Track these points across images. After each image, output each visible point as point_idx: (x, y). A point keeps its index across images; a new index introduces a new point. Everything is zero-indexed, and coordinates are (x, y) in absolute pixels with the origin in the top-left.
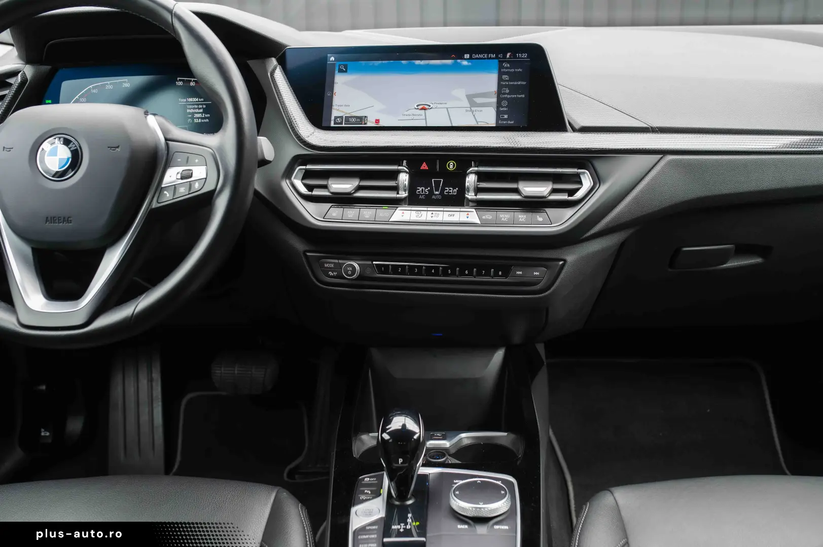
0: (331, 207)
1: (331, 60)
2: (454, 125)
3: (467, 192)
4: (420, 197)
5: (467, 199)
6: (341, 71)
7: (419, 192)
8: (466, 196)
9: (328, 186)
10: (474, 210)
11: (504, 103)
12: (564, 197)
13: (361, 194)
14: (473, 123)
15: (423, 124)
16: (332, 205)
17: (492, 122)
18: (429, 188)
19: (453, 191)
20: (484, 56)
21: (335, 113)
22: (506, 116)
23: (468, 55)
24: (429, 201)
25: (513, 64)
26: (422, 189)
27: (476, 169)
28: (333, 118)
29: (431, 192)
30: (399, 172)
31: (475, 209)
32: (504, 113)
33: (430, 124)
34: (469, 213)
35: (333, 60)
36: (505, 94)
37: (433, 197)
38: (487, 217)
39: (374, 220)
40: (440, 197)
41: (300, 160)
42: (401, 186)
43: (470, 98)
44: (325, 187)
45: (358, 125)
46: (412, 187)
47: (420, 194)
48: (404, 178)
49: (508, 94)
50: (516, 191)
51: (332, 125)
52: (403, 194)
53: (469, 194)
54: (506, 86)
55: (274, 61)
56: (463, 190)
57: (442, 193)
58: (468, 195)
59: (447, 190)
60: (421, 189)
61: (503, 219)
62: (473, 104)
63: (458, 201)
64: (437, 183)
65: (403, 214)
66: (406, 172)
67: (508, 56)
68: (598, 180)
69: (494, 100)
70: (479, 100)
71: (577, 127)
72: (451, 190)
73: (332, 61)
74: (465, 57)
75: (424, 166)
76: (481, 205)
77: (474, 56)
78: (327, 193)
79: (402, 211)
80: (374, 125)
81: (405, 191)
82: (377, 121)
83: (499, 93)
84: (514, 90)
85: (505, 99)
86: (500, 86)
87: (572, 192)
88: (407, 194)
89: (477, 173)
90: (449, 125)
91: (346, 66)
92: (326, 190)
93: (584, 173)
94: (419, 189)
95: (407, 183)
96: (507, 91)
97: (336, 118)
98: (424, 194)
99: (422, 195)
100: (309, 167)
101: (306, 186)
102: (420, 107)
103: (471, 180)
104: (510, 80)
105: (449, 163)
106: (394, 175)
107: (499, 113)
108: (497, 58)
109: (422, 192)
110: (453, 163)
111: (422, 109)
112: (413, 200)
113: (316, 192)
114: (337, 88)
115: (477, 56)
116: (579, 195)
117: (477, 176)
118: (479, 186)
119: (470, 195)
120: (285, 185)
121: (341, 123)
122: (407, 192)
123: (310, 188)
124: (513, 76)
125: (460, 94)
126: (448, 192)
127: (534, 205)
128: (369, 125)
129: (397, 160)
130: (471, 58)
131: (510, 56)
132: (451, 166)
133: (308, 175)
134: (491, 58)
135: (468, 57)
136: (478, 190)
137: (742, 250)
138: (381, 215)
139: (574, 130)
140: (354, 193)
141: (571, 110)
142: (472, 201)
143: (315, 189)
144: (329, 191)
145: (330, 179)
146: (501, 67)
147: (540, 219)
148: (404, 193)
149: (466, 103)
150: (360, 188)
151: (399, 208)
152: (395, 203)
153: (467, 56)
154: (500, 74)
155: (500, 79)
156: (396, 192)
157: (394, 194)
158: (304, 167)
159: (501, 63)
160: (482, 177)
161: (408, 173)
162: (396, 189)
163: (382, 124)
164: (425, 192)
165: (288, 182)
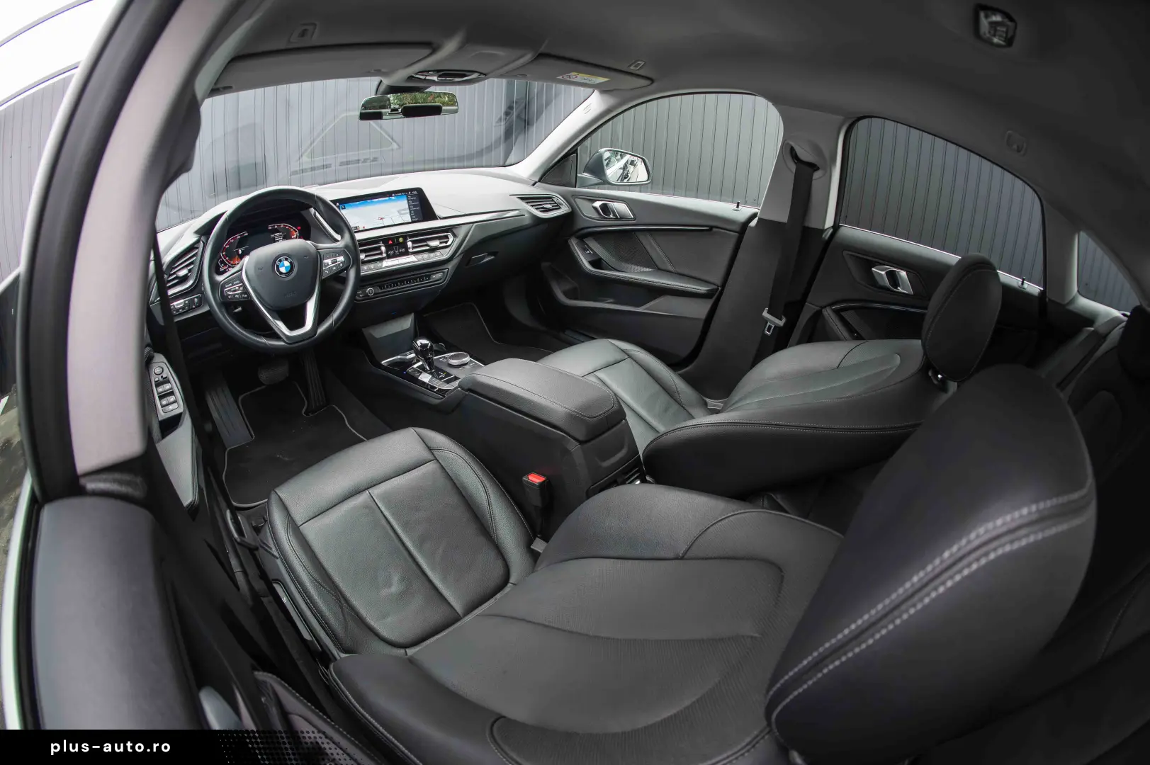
2: (395, 223)
3: (409, 249)
5: (410, 252)
6: (342, 209)
7: (391, 253)
11: (412, 212)
12: (444, 245)
14: (403, 222)
17: (410, 220)
19: (403, 250)
22: (414, 217)
24: (394, 256)
25: (412, 196)
27: (410, 239)
29: (394, 252)
30: (380, 246)
32: (413, 215)
33: (386, 225)
34: (413, 257)
35: (338, 204)
36: (411, 208)
37: (396, 254)
39: (376, 268)
40: (399, 253)
42: (383, 252)
45: (356, 230)
46: (387, 252)
48: (383, 249)
49: (413, 208)
50: (427, 245)
52: (384, 255)
54: (411, 205)
55: (313, 210)
56: (407, 248)
57: (399, 251)
60: (391, 251)
61: (427, 257)
62: (401, 214)
63: (406, 253)
64: (397, 248)
65: (387, 263)
66: (383, 246)
67: (409, 193)
68: (455, 236)
69: (408, 211)
70: (403, 212)
71: (442, 217)
74: (393, 196)
75: (390, 242)
76: (414, 253)
80: (363, 229)
81: (385, 253)
82: (364, 227)
83: (409, 208)
84: (414, 206)
85: (412, 210)
86: (409, 206)
87: (446, 242)
88: (386, 255)
89: (411, 241)
91: (345, 206)
93: (449, 235)
95: (385, 250)
103: (410, 244)
104: (412, 203)
105: (400, 239)
106: (379, 248)
107: (411, 216)
108: (405, 194)
110: (402, 239)
111: (381, 219)
112: (389, 257)
115: (397, 195)
116: (449, 243)
118: (413, 246)
119: (411, 250)
124: (413, 201)
125: (394, 210)
126: (401, 251)
127: (433, 250)
128: (361, 229)
129: (377, 242)
130: (395, 196)
134: (402, 195)
136: (413, 248)
137: (490, 254)
138: (379, 265)
139: (441, 219)
140: (364, 259)
141: (438, 211)
142: (412, 252)
146: (407, 198)
147: (438, 255)
149: (397, 213)
150: (366, 256)
151: (385, 261)
152: (381, 260)
154: (408, 201)
155: (408, 203)
157: (381, 256)
160: (413, 242)
161: (385, 246)
162: (381, 253)
163: (366, 228)
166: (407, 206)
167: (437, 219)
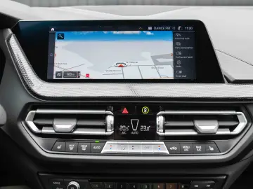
1: (52, 30)
2: (144, 78)
3: (157, 130)
4: (123, 133)
5: (158, 135)
6: (59, 38)
7: (122, 129)
8: (157, 132)
9: (54, 126)
10: (163, 143)
11: (179, 62)
12: (227, 132)
13: (78, 132)
14: (158, 77)
15: (120, 77)
16: (57, 140)
17: (171, 76)
18: (129, 126)
19: (147, 128)
20: (162, 28)
21: (56, 69)
22: (180, 72)
24: (129, 137)
25: (184, 34)
26: (124, 127)
27: (163, 112)
28: (55, 73)
29: (131, 130)
30: (106, 115)
32: (179, 69)
33: (126, 77)
34: (160, 145)
35: (54, 30)
36: (178, 56)
37: (132, 133)
38: (174, 149)
39: (89, 152)
40: (137, 133)
42: (109, 125)
43: (154, 58)
44: (51, 126)
45: (73, 78)
46: (116, 126)
48: (110, 120)
49: (181, 56)
50: (193, 128)
51: (54, 78)
52: (110, 132)
54: (179, 50)
55: (9, 31)
56: (154, 126)
57: (138, 130)
59: (142, 127)
60: (122, 127)
61: (185, 150)
62: (156, 63)
63: (151, 136)
64: (135, 123)
65: (111, 147)
66: (111, 115)
67: (179, 29)
68: (251, 119)
69: (172, 60)
70: (160, 60)
71: (231, 80)
72: (145, 127)
75: (125, 111)
76: (167, 139)
77: (155, 28)
78: (53, 132)
79: (110, 145)
80: (85, 78)
81: (112, 129)
82: (88, 75)
83: (175, 55)
84: (185, 53)
85: (179, 59)
86: (175, 50)
87: (232, 128)
88: (113, 132)
89: (164, 115)
90: (140, 78)
91: (63, 35)
92: (52, 128)
93: (240, 114)
95: (113, 123)
96: (180, 54)
97: (57, 73)
99: (124, 131)
100: (39, 111)
101: (37, 125)
102: (118, 65)
103: (160, 120)
104: (181, 46)
106: (103, 117)
107: (175, 70)
108: (171, 30)
109: (124, 129)
111: (120, 66)
112: (117, 136)
113: (45, 130)
114: (57, 51)
115: (157, 28)
116: (237, 131)
117: (164, 118)
118: (166, 125)
119: (160, 132)
120: (21, 126)
121: (61, 77)
123: (40, 127)
124: (184, 43)
125: (147, 55)
126: (143, 129)
128: (82, 78)
130: (153, 30)
133: (37, 117)
134: (167, 30)
136: (166, 128)
138: (94, 148)
139: (229, 82)
140: (74, 131)
141: (227, 67)
142: (162, 136)
143: (44, 128)
144: (54, 130)
145: (55, 120)
146: (174, 36)
147: (212, 149)
149: (151, 62)
150: (77, 127)
151: (108, 142)
152: (104, 138)
153: (150, 28)
154: (174, 42)
155: (175, 45)
157: (103, 131)
158: (34, 112)
159: (174, 33)
160: (167, 118)
161: (114, 116)
162: (104, 127)
163: (92, 77)
164: (126, 129)
165: (23, 123)
166: (171, 51)
167: (223, 82)
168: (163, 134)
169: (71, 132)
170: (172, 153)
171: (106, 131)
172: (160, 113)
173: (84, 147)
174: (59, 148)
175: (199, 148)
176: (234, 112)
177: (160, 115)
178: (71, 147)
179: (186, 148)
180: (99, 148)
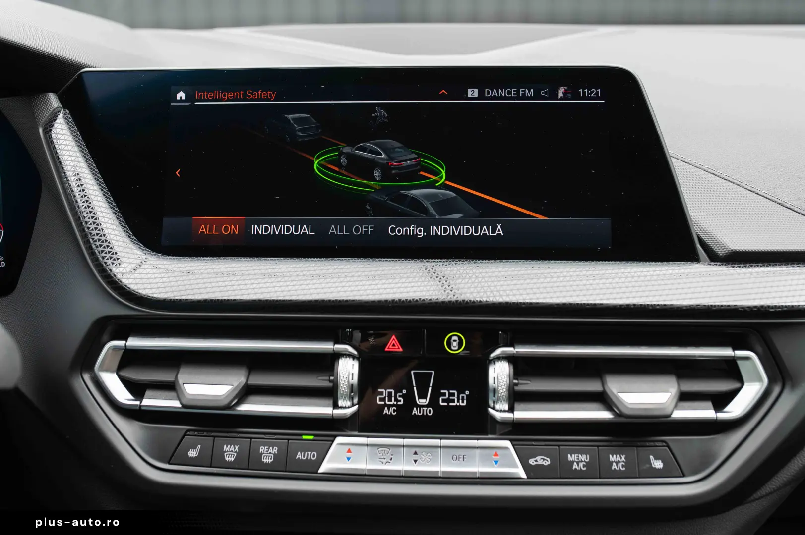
0: (185, 435)
1: (178, 98)
3: (491, 404)
4: (386, 411)
5: (493, 419)
7: (383, 399)
8: (490, 410)
9: (177, 388)
10: (507, 444)
12: (706, 412)
13: (251, 407)
16: (189, 430)
18: (404, 391)
19: (459, 398)
20: (509, 93)
23: (476, 90)
24: (405, 423)
26: (390, 394)
27: (510, 350)
29: (410, 402)
30: (336, 356)
31: (511, 440)
34: (499, 452)
35: (183, 98)
37: (415, 411)
38: (540, 462)
39: (284, 469)
40: (429, 412)
41: (109, 329)
42: (343, 387)
44: (170, 387)
46: (366, 390)
47: (386, 405)
48: (348, 370)
50: (602, 399)
52: (347, 408)
53: (498, 407)
55: (54, 101)
57: (433, 403)
58: (493, 408)
59: (444, 394)
60: (385, 392)
61: (575, 466)
63: (472, 421)
64: (423, 380)
65: (349, 455)
66: (350, 355)
67: (561, 94)
71: (721, 252)
72: (453, 395)
73: (181, 101)
74: (469, 95)
75: (393, 345)
77: (488, 93)
78: (175, 404)
79: (347, 448)
81: (352, 399)
87: (721, 401)
88: (355, 408)
89: (510, 358)
92: (173, 394)
93: (747, 358)
94: (382, 393)
95: (354, 380)
98: (393, 405)
99: (389, 406)
100: (134, 342)
101: (129, 385)
103: (499, 374)
105: (450, 338)
106: (328, 362)
108: (537, 97)
109: (390, 400)
110: (460, 338)
113: (151, 401)
115: (495, 92)
116: (736, 409)
117: (512, 367)
118: (516, 388)
119: (500, 411)
120: (83, 385)
122: (356, 401)
123: (137, 389)
126: (448, 401)
130: (481, 97)
131: (565, 93)
132: (455, 344)
133: (129, 359)
135: (476, 95)
136: (516, 398)
138: (299, 456)
139: (714, 257)
140: (238, 404)
141: (706, 213)
142: (505, 423)
143: (148, 393)
144: (179, 399)
145: (182, 370)
147: (658, 464)
148: (349, 403)
150: (247, 392)
151: (339, 440)
152: (328, 427)
153: (472, 93)
156: (331, 402)
157: (328, 406)
158: (121, 343)
160: (522, 367)
161: (358, 359)
162: (330, 394)
164: (396, 400)
165: (87, 377)
167: (692, 257)
168: (509, 415)
169: (228, 407)
170: (535, 475)
171: (336, 406)
172: (498, 352)
173: (268, 454)
174: (193, 453)
175: (617, 461)
176: (727, 352)
177: (499, 358)
178: (230, 452)
179: (579, 460)
180: (313, 455)
